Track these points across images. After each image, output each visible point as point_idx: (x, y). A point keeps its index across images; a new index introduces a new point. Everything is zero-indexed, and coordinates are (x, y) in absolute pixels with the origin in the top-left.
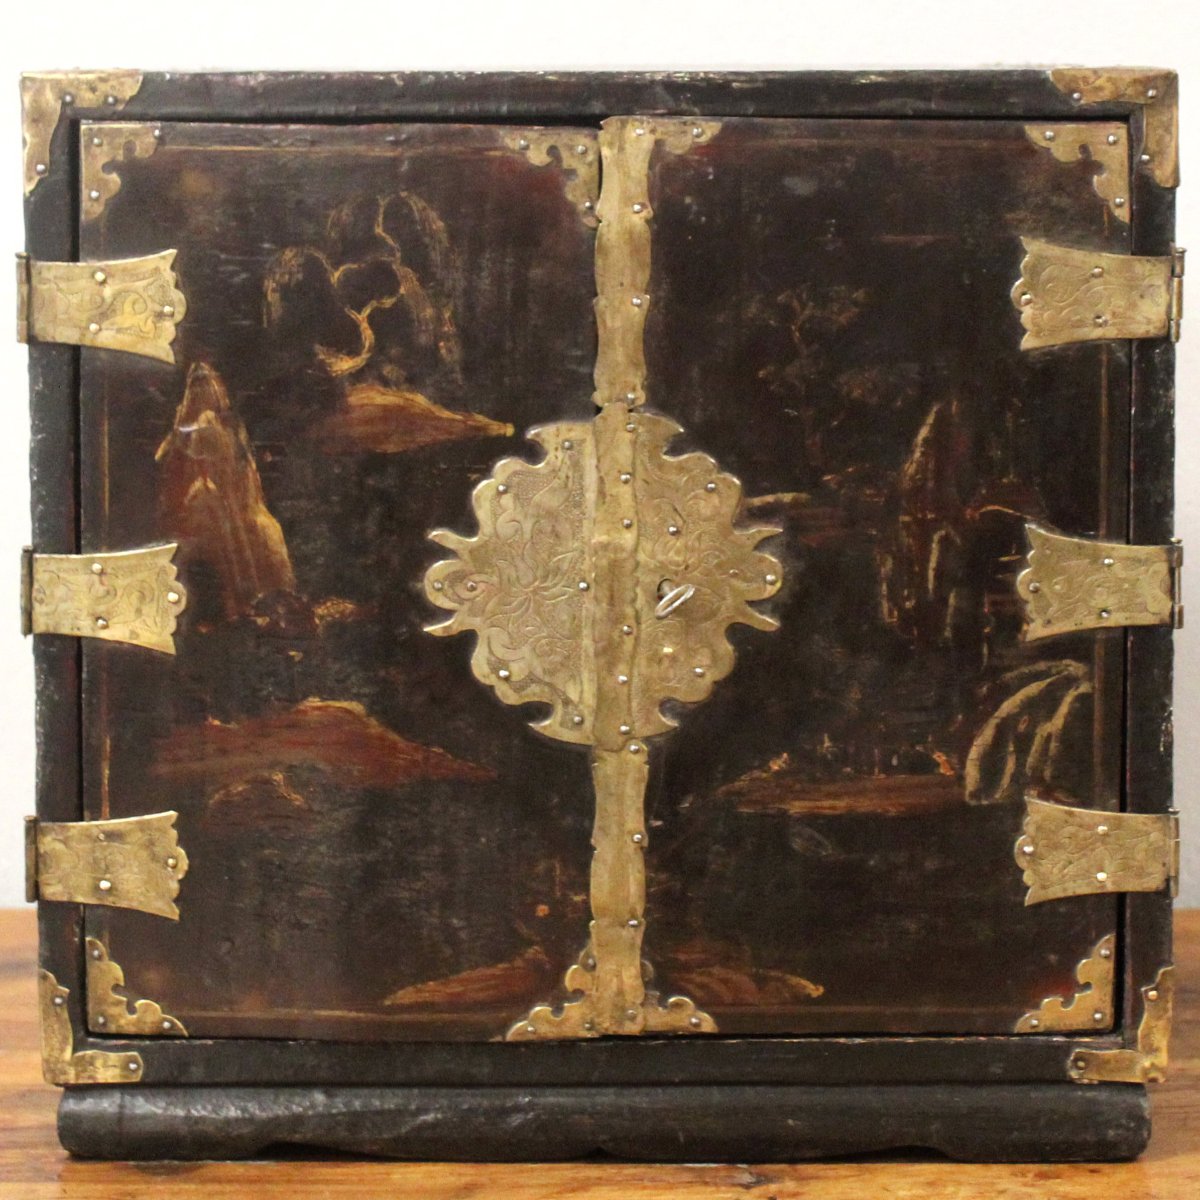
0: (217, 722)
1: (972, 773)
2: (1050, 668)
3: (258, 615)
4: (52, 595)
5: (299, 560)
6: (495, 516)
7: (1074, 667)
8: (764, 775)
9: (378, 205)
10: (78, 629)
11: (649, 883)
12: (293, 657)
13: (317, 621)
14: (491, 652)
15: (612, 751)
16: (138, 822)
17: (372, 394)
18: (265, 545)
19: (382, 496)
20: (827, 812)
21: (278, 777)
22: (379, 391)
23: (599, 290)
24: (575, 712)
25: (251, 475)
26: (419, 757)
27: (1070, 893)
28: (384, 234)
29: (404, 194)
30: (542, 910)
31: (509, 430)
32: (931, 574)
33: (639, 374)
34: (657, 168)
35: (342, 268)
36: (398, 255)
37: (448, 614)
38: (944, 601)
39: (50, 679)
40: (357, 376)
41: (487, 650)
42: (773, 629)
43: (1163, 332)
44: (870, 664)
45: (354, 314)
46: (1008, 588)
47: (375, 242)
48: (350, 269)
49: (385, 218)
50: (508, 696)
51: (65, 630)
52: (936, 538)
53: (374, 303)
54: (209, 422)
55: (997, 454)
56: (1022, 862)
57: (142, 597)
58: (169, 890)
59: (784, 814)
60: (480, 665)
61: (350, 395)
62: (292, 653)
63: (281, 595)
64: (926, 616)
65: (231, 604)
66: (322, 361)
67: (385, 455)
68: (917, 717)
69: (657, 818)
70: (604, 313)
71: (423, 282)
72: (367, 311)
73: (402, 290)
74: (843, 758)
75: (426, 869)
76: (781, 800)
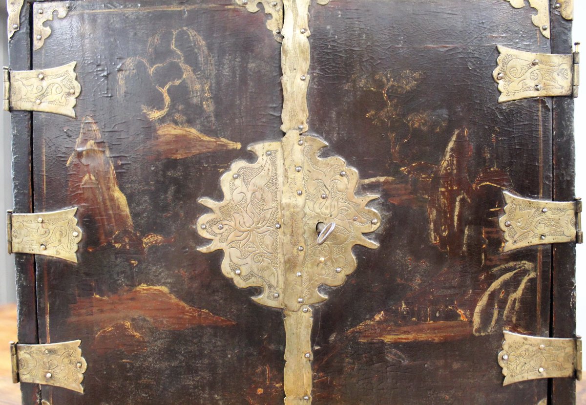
0: (98, 296)
1: (477, 319)
2: (515, 265)
3: (115, 243)
4: (20, 234)
5: (135, 215)
6: (232, 190)
7: (528, 265)
8: (372, 323)
9: (173, 34)
10: (33, 250)
11: (314, 378)
12: (133, 264)
13: (144, 246)
14: (231, 260)
15: (293, 311)
16: (63, 345)
17: (170, 129)
18: (119, 208)
19: (175, 181)
20: (404, 341)
21: (128, 324)
22: (173, 127)
23: (283, 73)
24: (275, 291)
25: (111, 172)
26: (196, 314)
27: (525, 379)
28: (175, 49)
29: (185, 28)
30: (260, 391)
31: (239, 146)
32: (456, 218)
33: (305, 115)
34: (312, 12)
35: (154, 66)
36: (182, 58)
37: (209, 241)
38: (463, 232)
39: (22, 275)
40: (162, 120)
41: (229, 259)
42: (376, 247)
43: (569, 93)
44: (424, 265)
45: (160, 89)
46: (494, 225)
47: (171, 53)
48: (158, 67)
49: (175, 41)
50: (240, 283)
51: (27, 251)
52: (458, 199)
53: (170, 83)
54: (91, 146)
55: (488, 156)
56: (502, 364)
57: (61, 235)
58: (78, 378)
59: (382, 342)
60: (226, 268)
61: (158, 130)
62: (133, 262)
63: (126, 232)
64: (454, 239)
65: (103, 237)
66: (145, 113)
67: (176, 160)
68: (449, 292)
69: (318, 345)
70: (286, 84)
71: (194, 71)
72: (167, 87)
73: (184, 76)
74: (412, 313)
75: (201, 371)
76: (381, 335)
